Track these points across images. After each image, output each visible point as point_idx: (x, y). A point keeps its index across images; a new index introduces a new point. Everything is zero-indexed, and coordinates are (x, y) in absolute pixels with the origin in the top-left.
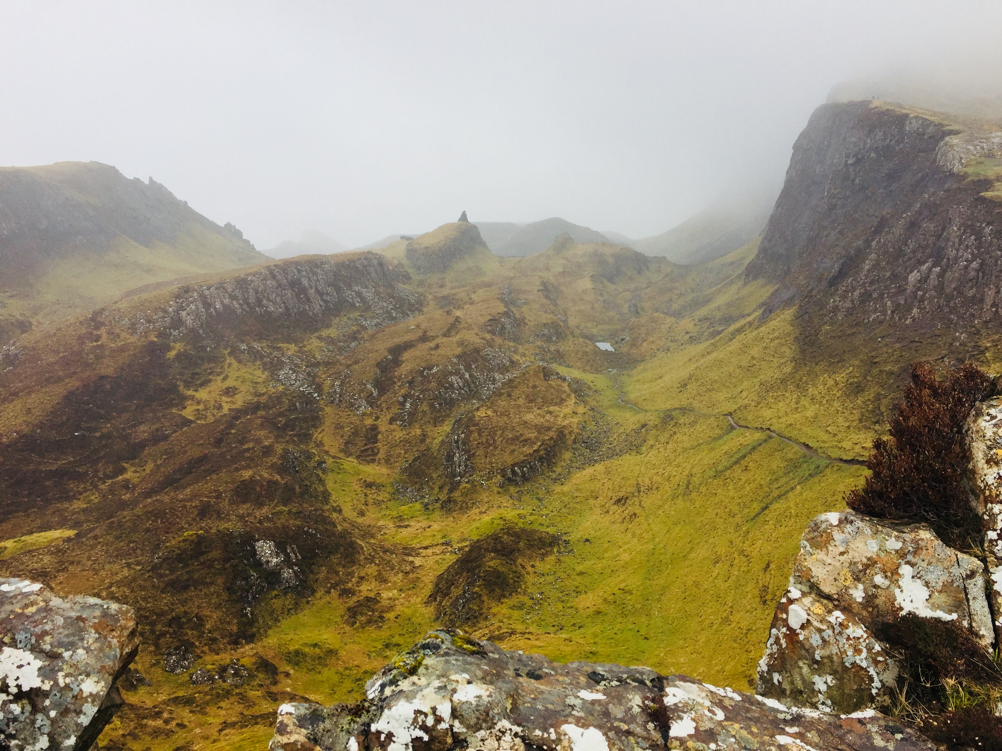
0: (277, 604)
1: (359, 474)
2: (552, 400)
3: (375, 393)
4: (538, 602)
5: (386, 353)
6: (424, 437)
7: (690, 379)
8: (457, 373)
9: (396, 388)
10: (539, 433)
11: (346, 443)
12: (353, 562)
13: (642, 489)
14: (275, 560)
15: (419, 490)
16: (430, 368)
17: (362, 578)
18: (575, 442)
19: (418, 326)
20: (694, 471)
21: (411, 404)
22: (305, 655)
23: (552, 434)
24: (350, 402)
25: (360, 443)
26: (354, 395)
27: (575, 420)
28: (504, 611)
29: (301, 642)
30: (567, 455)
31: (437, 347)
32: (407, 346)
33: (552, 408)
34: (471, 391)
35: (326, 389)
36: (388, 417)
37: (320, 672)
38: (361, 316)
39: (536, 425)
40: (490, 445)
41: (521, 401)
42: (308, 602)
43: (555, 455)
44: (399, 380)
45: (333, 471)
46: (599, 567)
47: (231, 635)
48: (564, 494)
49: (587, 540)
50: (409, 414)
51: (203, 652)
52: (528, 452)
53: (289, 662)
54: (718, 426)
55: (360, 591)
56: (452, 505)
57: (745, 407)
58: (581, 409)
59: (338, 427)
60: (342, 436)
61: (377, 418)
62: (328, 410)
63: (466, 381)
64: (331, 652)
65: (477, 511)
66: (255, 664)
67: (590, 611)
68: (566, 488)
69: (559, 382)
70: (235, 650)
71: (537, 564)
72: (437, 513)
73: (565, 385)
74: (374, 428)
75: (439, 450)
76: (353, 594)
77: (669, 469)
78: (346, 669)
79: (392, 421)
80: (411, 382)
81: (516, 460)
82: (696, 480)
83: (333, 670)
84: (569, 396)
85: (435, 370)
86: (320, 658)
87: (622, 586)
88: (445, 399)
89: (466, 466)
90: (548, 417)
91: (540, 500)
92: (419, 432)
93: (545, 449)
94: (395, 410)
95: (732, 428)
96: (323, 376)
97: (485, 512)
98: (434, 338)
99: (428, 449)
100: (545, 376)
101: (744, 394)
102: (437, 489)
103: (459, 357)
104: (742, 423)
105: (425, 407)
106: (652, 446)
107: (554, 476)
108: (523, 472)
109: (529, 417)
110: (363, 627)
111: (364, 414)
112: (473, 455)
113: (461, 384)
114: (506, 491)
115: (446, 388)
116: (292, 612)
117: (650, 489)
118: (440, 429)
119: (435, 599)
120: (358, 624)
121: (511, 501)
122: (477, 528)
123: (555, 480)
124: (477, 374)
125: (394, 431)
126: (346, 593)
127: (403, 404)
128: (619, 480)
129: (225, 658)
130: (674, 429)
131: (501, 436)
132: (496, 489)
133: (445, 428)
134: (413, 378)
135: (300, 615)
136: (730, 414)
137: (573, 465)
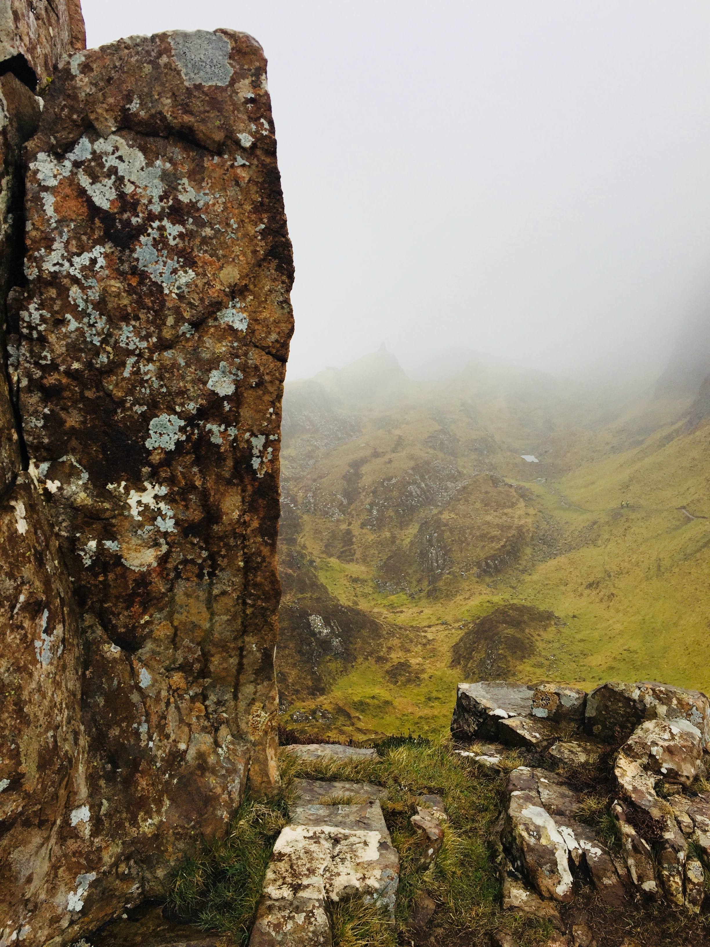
0: (332, 666)
1: (344, 571)
2: (505, 503)
3: (345, 502)
4: (554, 662)
5: (348, 468)
6: (394, 538)
7: (631, 480)
8: (414, 483)
9: (362, 497)
10: (502, 531)
11: (326, 546)
12: (380, 636)
13: (612, 574)
14: (325, 631)
15: (397, 584)
16: (390, 479)
17: (390, 648)
18: (532, 538)
19: (367, 444)
20: (661, 556)
21: (378, 511)
22: (368, 704)
23: (513, 532)
24: (325, 511)
25: (339, 545)
26: (327, 504)
27: (529, 520)
28: (528, 669)
29: (360, 695)
30: (528, 551)
31: (390, 461)
32: (364, 461)
33: (506, 511)
34: (427, 498)
35: (300, 500)
36: (359, 523)
37: (383, 718)
38: (313, 437)
39: (498, 525)
40: (463, 542)
41: (478, 505)
42: (353, 666)
43: (519, 550)
44: (363, 490)
45: (321, 569)
46: (596, 634)
47: (308, 688)
48: (535, 583)
49: (574, 617)
50: (377, 519)
51: (293, 699)
52: (497, 547)
53: (357, 709)
54: (674, 518)
55: (391, 659)
56: (438, 593)
57: (698, 501)
58: (532, 511)
59: (317, 532)
60: (322, 540)
61: (350, 524)
62: (305, 517)
63: (422, 489)
64: (387, 703)
65: (461, 597)
66: (334, 709)
67: (604, 667)
68: (535, 577)
69: (507, 488)
70: (315, 699)
71: (542, 633)
72: (424, 602)
73: (512, 490)
74: (349, 532)
75: (410, 550)
76: (387, 660)
77: (635, 556)
78: (404, 715)
79: (363, 526)
80: (374, 492)
81: (488, 554)
82: (667, 563)
83: (393, 716)
84: (518, 500)
85: (394, 481)
86: (380, 707)
87: (626, 647)
88: (407, 506)
89: (445, 560)
90: (504, 518)
91: (513, 588)
92: (388, 534)
93: (511, 545)
94: (364, 516)
95: (689, 520)
96: (295, 489)
97: (469, 599)
98: (384, 454)
99: (399, 549)
100: (493, 483)
101: (692, 490)
102: (415, 583)
103: (413, 469)
104: (698, 514)
105: (391, 513)
106: (608, 540)
107: (521, 568)
108: (495, 565)
109: (489, 518)
110: (405, 684)
111: (338, 521)
112: (450, 550)
113: (419, 493)
114: (483, 581)
115: (407, 496)
116: (344, 673)
117: (620, 573)
118: (407, 532)
119: (459, 663)
120: (399, 683)
121: (489, 589)
122: (468, 611)
123: (523, 571)
124: (431, 484)
125: (365, 534)
126: (380, 660)
127: (370, 511)
128: (585, 568)
129: (311, 704)
130: (627, 524)
131: (470, 534)
132: (475, 579)
133: (411, 531)
134: (376, 488)
135: (350, 676)
136: (684, 507)
137: (536, 558)
